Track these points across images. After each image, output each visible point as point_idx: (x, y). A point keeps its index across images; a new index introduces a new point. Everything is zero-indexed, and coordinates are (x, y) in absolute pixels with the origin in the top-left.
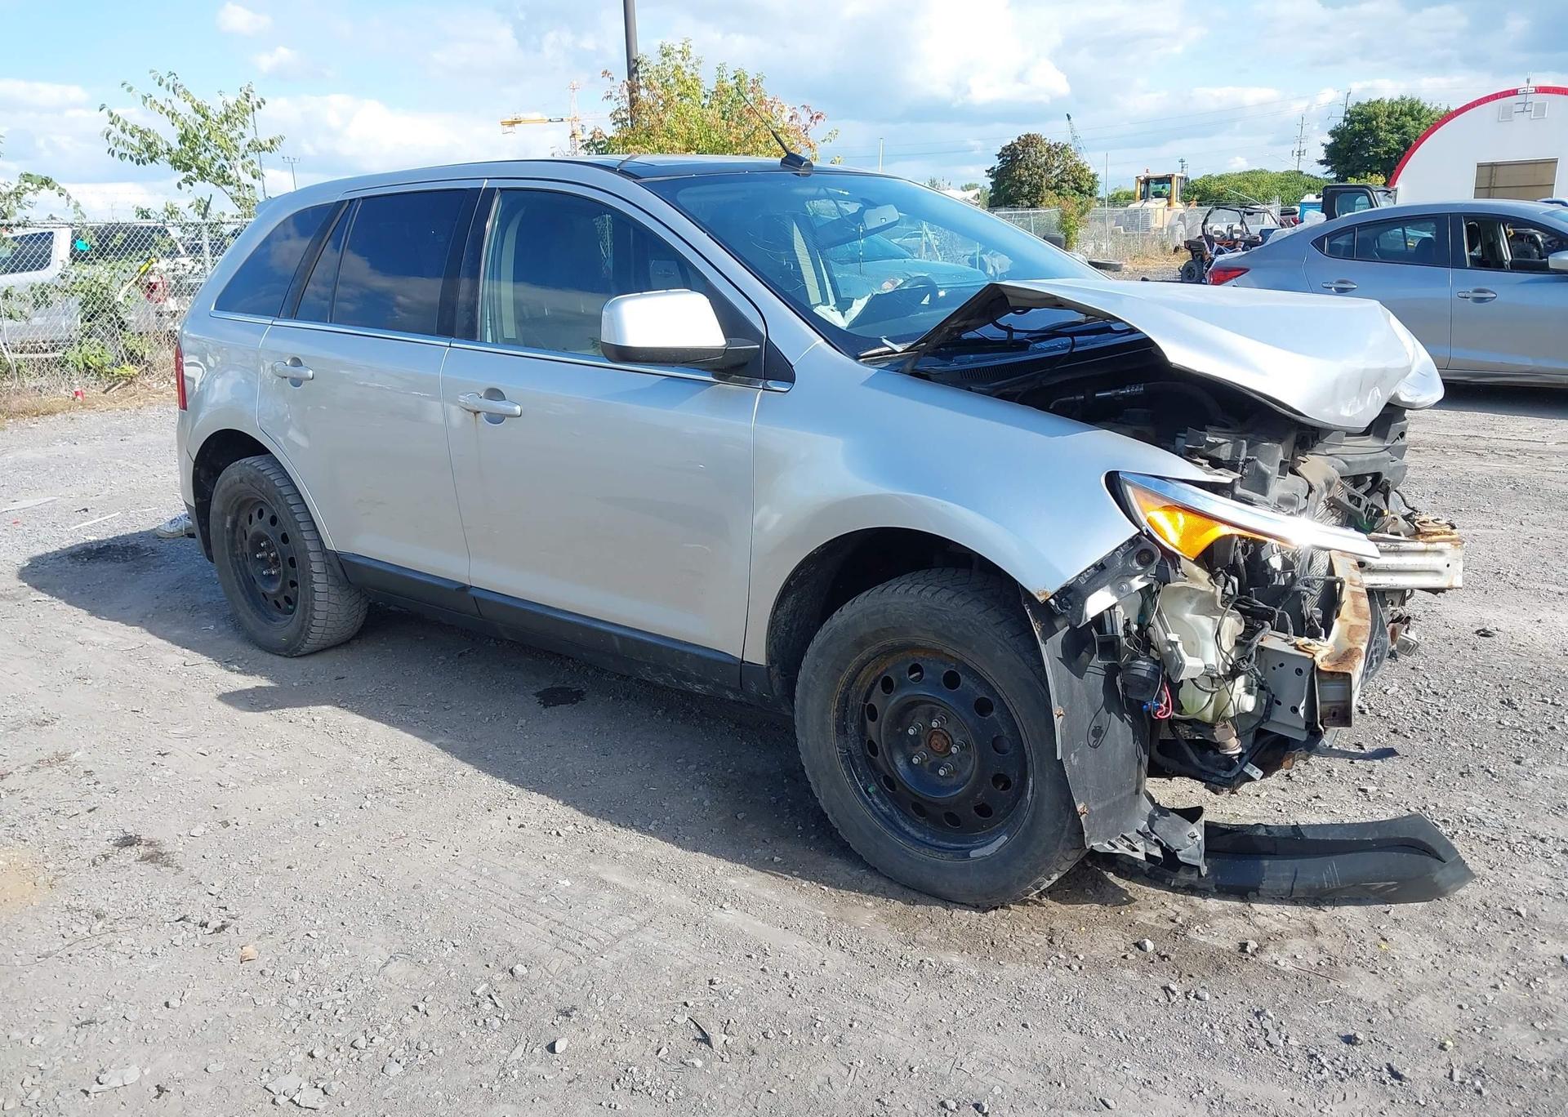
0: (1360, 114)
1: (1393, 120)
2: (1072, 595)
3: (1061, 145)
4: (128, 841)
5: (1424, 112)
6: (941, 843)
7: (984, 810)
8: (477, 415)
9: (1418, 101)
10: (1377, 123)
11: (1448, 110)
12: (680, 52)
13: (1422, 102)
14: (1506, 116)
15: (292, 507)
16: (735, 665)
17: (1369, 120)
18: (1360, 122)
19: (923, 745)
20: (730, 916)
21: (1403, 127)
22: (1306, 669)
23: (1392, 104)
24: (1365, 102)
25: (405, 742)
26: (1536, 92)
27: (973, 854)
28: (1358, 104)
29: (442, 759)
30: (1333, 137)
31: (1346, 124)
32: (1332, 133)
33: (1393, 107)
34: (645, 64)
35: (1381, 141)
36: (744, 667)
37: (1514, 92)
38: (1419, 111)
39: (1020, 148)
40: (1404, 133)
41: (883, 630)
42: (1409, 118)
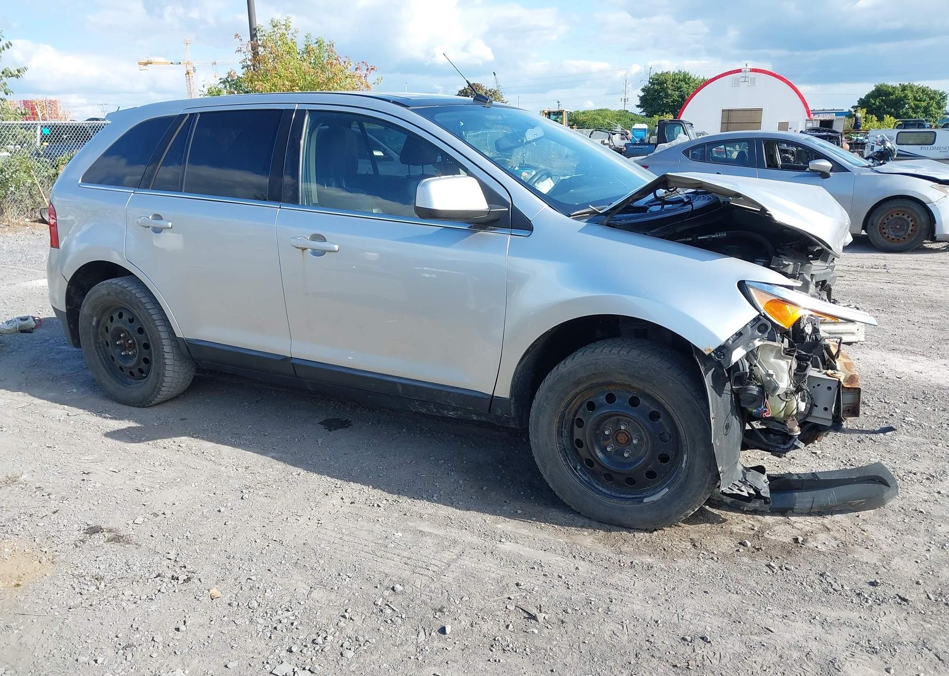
0: (657, 80)
1: (675, 83)
2: (724, 350)
4: (94, 530)
5: (691, 80)
6: (622, 495)
7: (651, 475)
8: (304, 251)
9: (688, 74)
10: (667, 85)
11: (704, 79)
12: (284, 25)
13: (690, 74)
14: (736, 83)
15: (150, 311)
16: (487, 399)
17: (661, 83)
18: (658, 84)
19: (611, 440)
20: (507, 546)
21: (680, 87)
22: (834, 386)
23: (674, 74)
24: (660, 73)
25: (250, 457)
26: (751, 71)
27: (645, 500)
28: (656, 74)
29: (280, 466)
30: (643, 92)
31: (650, 85)
32: (643, 90)
33: (675, 77)
34: (262, 31)
35: (669, 95)
36: (493, 400)
37: (739, 71)
38: (689, 79)
40: (681, 91)
41: (594, 374)
42: (683, 83)
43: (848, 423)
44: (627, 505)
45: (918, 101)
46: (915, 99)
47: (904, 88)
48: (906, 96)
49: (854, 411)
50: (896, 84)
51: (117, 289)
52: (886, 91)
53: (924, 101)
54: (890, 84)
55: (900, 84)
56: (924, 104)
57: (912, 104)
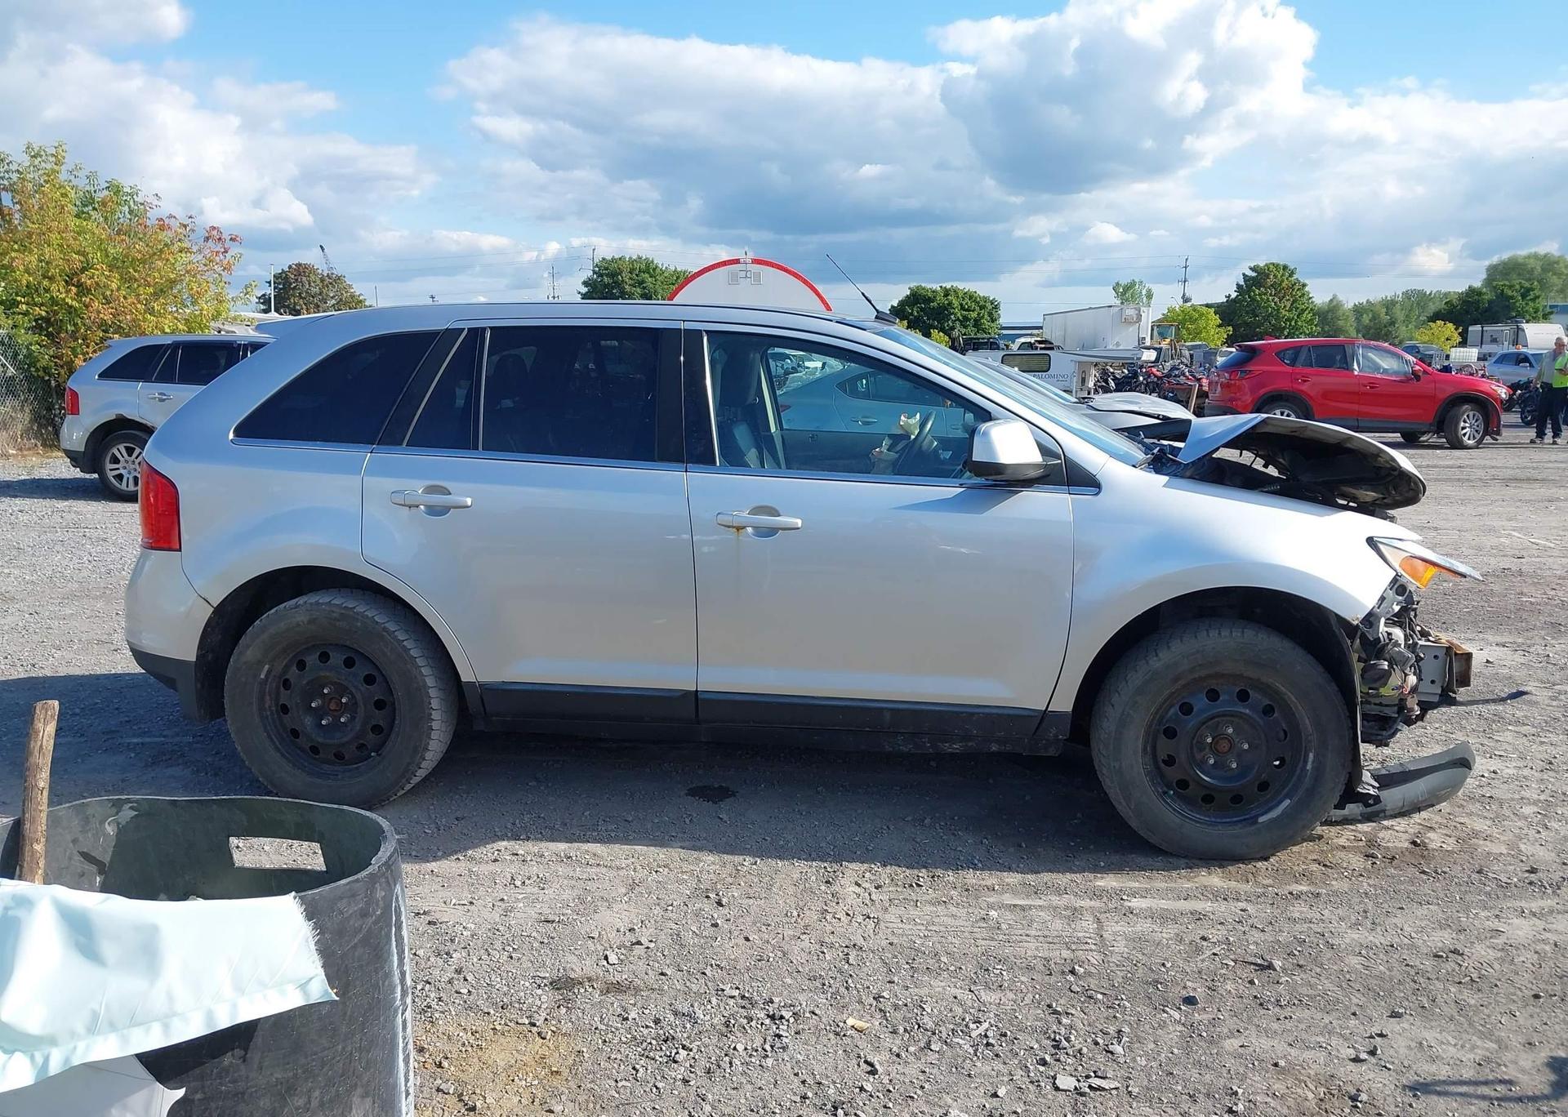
0: (607, 269)
1: (634, 275)
2: (1370, 620)
3: (334, 276)
5: (658, 271)
6: (1224, 820)
7: (1263, 786)
8: (740, 531)
9: (652, 261)
10: (622, 278)
11: (675, 270)
13: (655, 262)
14: (734, 280)
16: (1036, 716)
17: (613, 275)
18: (607, 275)
19: (1207, 750)
21: (643, 282)
22: (1441, 654)
23: (632, 261)
24: (609, 258)
26: (752, 263)
27: (1261, 819)
28: (604, 259)
30: (587, 287)
31: (595, 276)
32: (585, 283)
33: (633, 265)
35: (626, 293)
36: (1045, 717)
37: (737, 261)
38: (654, 270)
39: (293, 276)
40: (644, 288)
41: (1200, 665)
42: (647, 275)
43: (1462, 694)
44: (1237, 830)
45: (966, 310)
46: (963, 308)
47: (947, 293)
48: (950, 304)
49: (1465, 681)
50: (936, 287)
51: (333, 612)
52: (924, 296)
53: (973, 311)
54: (929, 286)
55: (941, 287)
56: (974, 315)
57: (959, 315)
